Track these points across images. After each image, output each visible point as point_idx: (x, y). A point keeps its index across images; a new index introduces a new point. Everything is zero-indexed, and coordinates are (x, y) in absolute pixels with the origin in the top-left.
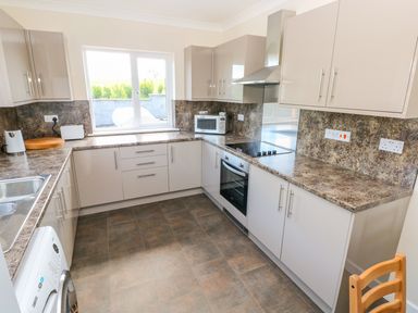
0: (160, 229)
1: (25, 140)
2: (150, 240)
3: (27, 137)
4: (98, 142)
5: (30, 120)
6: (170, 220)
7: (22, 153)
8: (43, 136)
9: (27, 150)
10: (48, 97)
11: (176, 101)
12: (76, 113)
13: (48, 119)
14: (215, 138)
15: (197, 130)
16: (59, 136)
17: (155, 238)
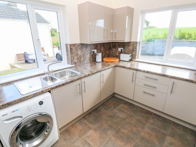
0: (134, 130)
2: (122, 130)
6: (147, 129)
13: (120, 49)
17: (126, 132)
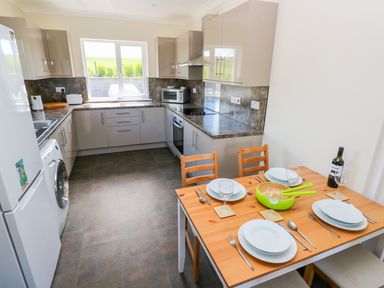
1: (43, 103)
3: (45, 101)
4: (93, 106)
5: (46, 90)
7: (41, 111)
8: (55, 101)
9: (45, 109)
10: (59, 74)
11: (150, 79)
12: (77, 86)
13: (59, 89)
14: (176, 107)
15: (163, 100)
16: (66, 102)
